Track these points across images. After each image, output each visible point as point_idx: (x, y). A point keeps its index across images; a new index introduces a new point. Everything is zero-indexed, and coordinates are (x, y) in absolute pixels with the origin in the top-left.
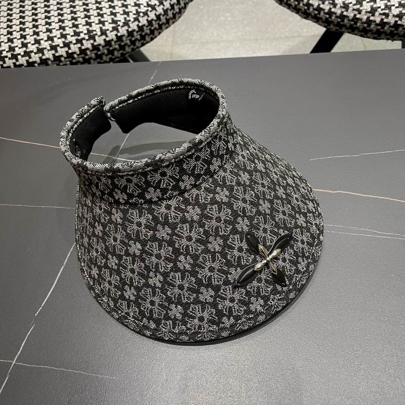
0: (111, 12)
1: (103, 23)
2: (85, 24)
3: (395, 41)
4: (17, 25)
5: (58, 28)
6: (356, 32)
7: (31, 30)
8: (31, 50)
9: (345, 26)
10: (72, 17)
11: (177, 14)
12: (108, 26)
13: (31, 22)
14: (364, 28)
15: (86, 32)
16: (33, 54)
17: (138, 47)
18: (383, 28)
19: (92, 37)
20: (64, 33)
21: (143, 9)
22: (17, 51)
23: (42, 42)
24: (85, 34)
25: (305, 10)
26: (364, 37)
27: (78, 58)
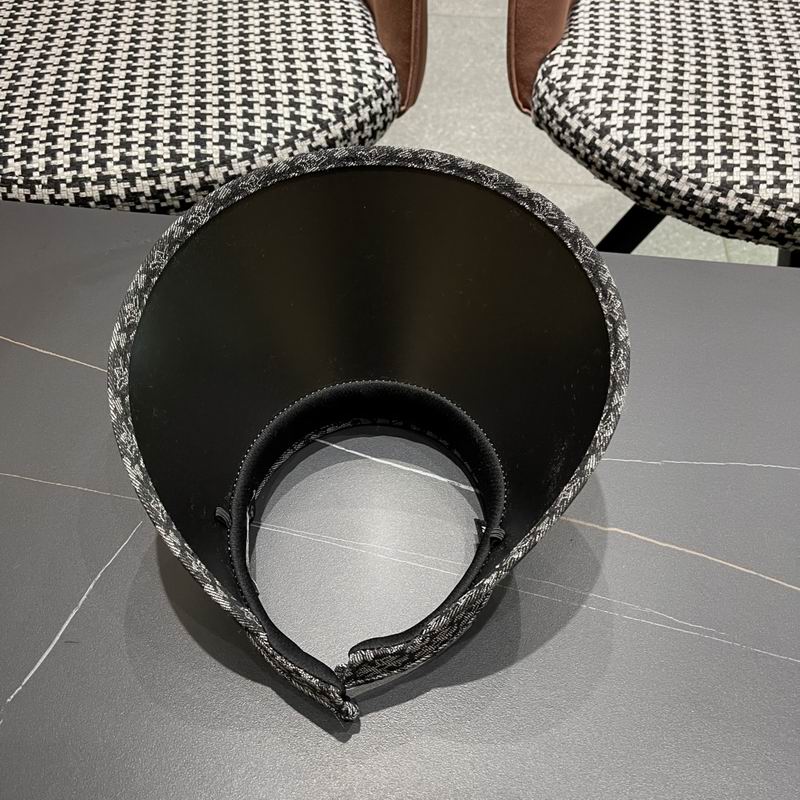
0: (245, 124)
1: (226, 143)
2: (193, 141)
3: (760, 245)
4: (67, 126)
5: (143, 143)
8: (87, 176)
9: (671, 205)
10: (172, 124)
12: (236, 151)
13: (94, 124)
14: (706, 216)
15: (193, 156)
16: (90, 183)
18: (740, 220)
19: (202, 164)
20: (153, 153)
21: (305, 126)
22: (61, 174)
23: (109, 164)
24: (191, 160)
25: (603, 166)
26: (705, 230)
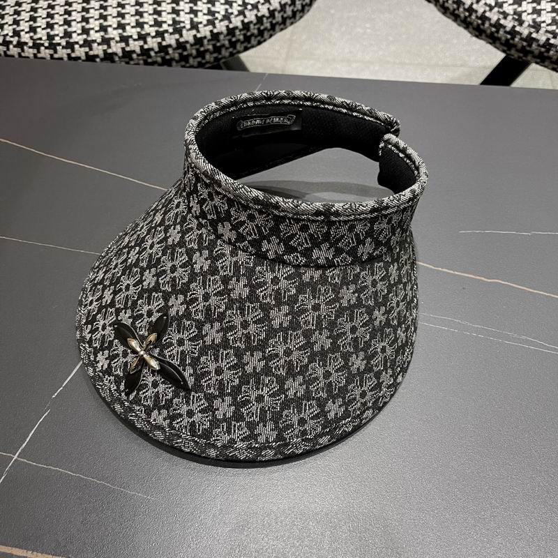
1: (195, 13)
2: (171, 11)
4: (79, 3)
5: (134, 13)
6: (546, 63)
7: (97, 12)
8: (94, 39)
9: (532, 52)
11: (298, 13)
12: (202, 18)
15: (171, 22)
16: (96, 44)
17: (239, 52)
19: (178, 31)
20: (141, 20)
22: (75, 38)
23: (110, 29)
24: (169, 25)
25: (478, 25)
27: (156, 56)
